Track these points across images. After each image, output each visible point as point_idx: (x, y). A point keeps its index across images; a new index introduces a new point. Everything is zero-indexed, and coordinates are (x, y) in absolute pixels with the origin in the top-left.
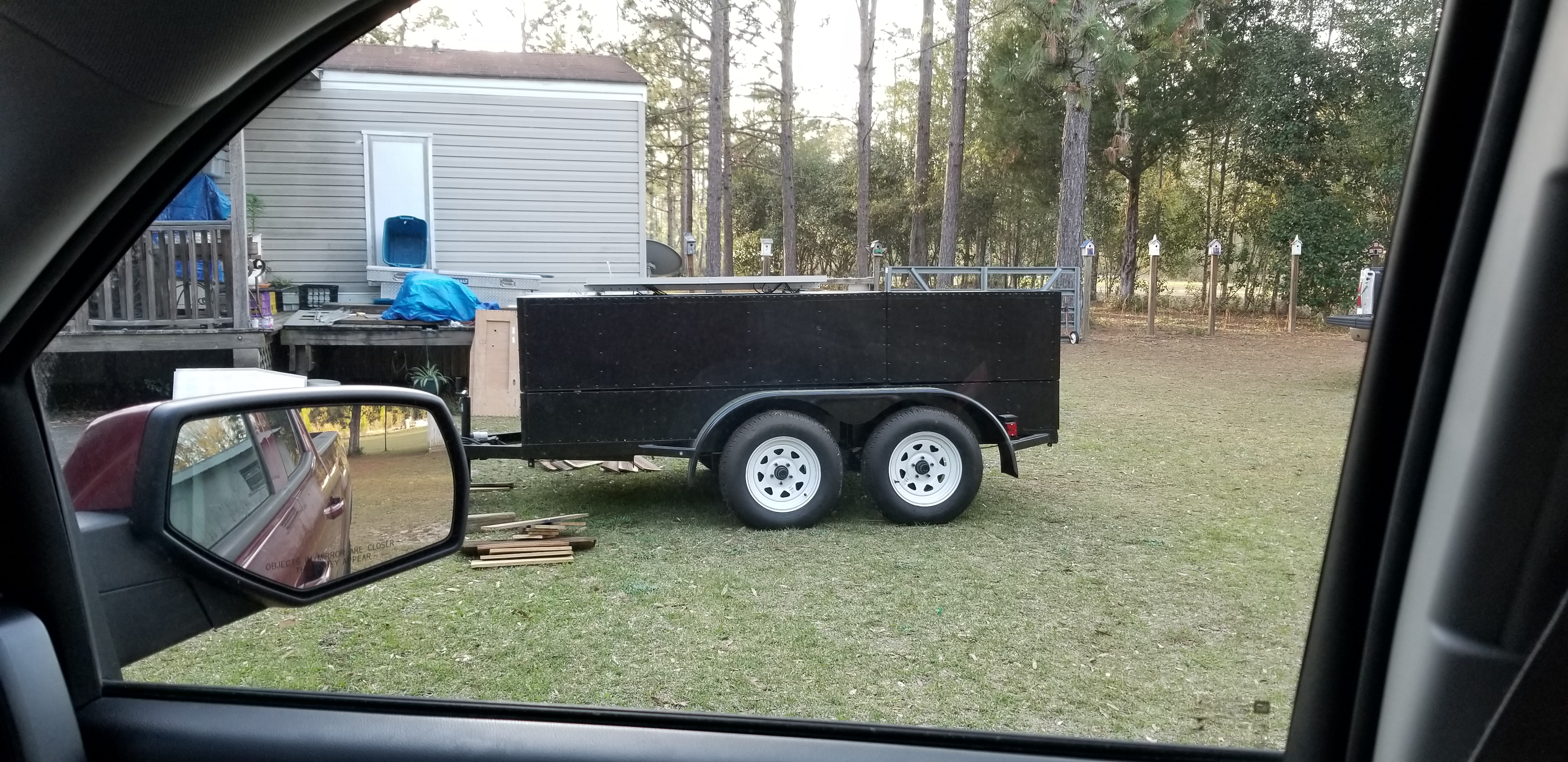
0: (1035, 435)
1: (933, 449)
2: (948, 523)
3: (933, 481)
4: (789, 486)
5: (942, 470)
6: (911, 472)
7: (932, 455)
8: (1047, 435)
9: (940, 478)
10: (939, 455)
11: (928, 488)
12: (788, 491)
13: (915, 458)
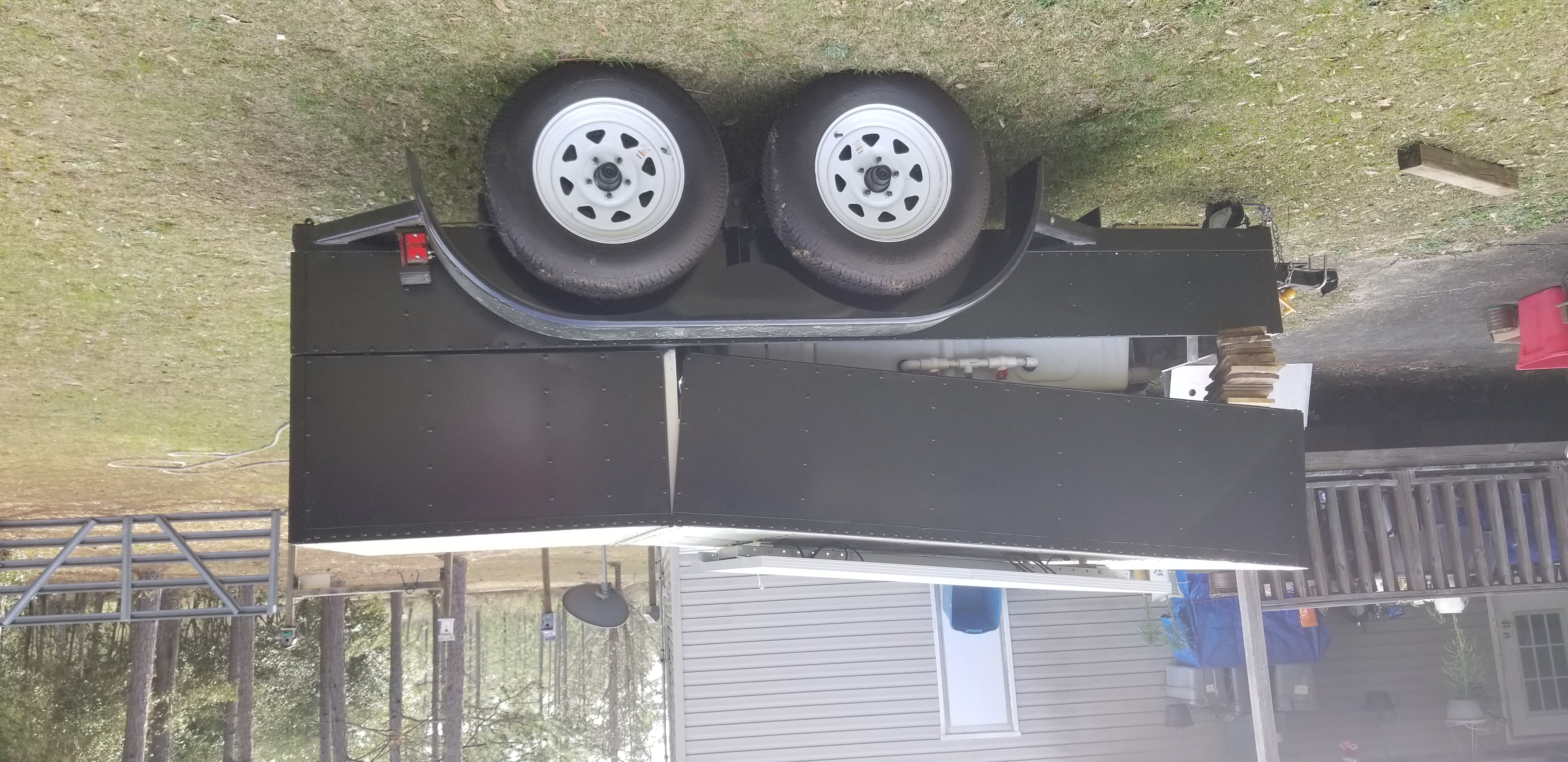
0: (346, 241)
1: (588, 211)
2: (559, 64)
3: (586, 148)
4: (864, 155)
5: (569, 170)
6: (630, 167)
7: (588, 200)
8: (319, 242)
9: (570, 154)
10: (575, 200)
11: (596, 136)
12: (866, 147)
13: (624, 197)
